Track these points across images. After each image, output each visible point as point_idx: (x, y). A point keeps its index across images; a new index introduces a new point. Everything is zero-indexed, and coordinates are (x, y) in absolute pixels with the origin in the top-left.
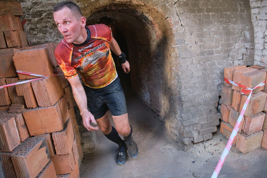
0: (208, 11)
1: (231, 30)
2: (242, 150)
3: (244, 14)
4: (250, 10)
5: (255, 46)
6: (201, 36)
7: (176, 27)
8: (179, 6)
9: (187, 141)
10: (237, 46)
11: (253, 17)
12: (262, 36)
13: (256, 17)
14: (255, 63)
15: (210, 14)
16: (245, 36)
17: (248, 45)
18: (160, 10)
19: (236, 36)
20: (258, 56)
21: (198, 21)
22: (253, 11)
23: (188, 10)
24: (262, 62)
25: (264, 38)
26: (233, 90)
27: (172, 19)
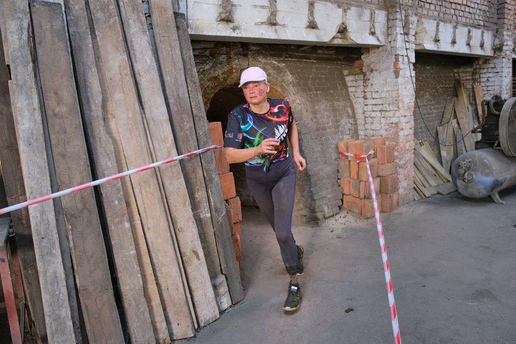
0: (316, 90)
1: (337, 107)
2: (369, 215)
3: (344, 91)
4: (348, 89)
5: (358, 122)
6: (315, 113)
7: (294, 105)
8: (293, 87)
9: (319, 215)
10: (343, 122)
11: (351, 95)
12: (362, 112)
13: (354, 95)
14: (360, 137)
15: (318, 92)
16: (348, 112)
17: (351, 121)
18: (279, 90)
19: (341, 112)
20: (361, 130)
21: (310, 100)
22: (350, 90)
23: (301, 89)
24: (366, 136)
25: (364, 113)
26: (350, 161)
27: (290, 97)
